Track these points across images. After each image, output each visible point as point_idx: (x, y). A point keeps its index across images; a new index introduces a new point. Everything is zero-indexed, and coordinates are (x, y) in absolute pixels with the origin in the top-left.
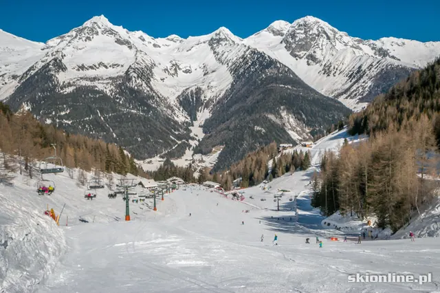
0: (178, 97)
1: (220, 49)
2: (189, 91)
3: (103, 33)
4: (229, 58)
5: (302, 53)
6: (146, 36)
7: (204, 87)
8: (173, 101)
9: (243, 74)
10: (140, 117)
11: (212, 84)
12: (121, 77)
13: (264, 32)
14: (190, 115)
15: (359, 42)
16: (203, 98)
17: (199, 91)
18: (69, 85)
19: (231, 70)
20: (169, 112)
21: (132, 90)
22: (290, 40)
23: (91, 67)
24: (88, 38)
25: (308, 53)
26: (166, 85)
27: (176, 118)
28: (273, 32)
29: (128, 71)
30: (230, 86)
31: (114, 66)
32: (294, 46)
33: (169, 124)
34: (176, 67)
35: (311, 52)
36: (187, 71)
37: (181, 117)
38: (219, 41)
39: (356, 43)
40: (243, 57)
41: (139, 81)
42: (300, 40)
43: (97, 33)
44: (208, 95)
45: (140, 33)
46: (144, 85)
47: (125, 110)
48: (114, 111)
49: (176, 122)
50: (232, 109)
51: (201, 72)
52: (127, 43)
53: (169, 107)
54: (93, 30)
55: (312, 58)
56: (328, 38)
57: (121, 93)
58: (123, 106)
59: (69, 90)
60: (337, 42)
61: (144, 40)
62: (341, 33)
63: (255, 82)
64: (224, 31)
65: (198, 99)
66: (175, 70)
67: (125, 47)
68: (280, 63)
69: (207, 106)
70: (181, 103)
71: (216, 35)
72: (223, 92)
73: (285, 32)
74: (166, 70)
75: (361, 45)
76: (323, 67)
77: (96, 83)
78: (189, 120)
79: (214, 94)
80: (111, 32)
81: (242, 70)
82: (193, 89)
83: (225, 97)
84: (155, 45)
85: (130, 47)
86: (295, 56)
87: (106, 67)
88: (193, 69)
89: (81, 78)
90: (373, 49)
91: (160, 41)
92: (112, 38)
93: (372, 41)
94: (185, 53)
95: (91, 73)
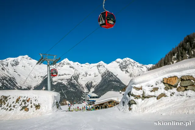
0: (86, 84)
1: (100, 68)
2: (89, 82)
3: (66, 64)
4: (101, 72)
5: (124, 70)
6: (79, 64)
7: (93, 81)
8: (84, 85)
9: (104, 78)
10: (74, 91)
11: (96, 80)
12: (69, 79)
13: (114, 62)
14: (88, 90)
15: (142, 65)
16: (92, 85)
17: (92, 83)
18: (56, 81)
19: (102, 76)
20: (82, 89)
21: (72, 83)
22: (121, 65)
23: (62, 75)
24: (62, 66)
25: (126, 70)
26: (83, 81)
27: (84, 91)
28: (117, 62)
29: (72, 77)
30: (100, 81)
31: (68, 74)
32: (122, 67)
33: (82, 93)
34: (86, 74)
35: (127, 69)
36: (90, 75)
37: (86, 90)
38: (99, 66)
39: (141, 66)
40: (105, 72)
41: (74, 80)
42: (124, 66)
43: (64, 65)
44: (94, 84)
45: (77, 63)
46: (76, 82)
47: (69, 89)
48: (67, 90)
49: (84, 92)
50: (99, 89)
51: (94, 75)
52: (73, 67)
53: (83, 88)
54: (63, 64)
55: (127, 71)
56: (132, 65)
57: (69, 84)
58: (69, 88)
59: (55, 83)
60: (134, 66)
61: (78, 65)
62: (137, 63)
63: (106, 81)
64: (102, 62)
65: (91, 85)
66: (86, 75)
67: (72, 69)
68: (114, 75)
69: (93, 87)
70: (86, 86)
71: (99, 64)
72: (98, 83)
73: (120, 62)
74: (83, 75)
75: (143, 66)
76: (130, 74)
77: (62, 81)
78: (88, 92)
79: (96, 84)
80: (68, 64)
81: (104, 77)
82: (90, 82)
83: (99, 84)
84: (81, 66)
85: (73, 69)
86: (122, 70)
87: (66, 75)
88: (92, 74)
89: (59, 79)
90: (146, 67)
91: (83, 65)
92: (68, 66)
93: (146, 65)
94: (90, 69)
95: (62, 77)
